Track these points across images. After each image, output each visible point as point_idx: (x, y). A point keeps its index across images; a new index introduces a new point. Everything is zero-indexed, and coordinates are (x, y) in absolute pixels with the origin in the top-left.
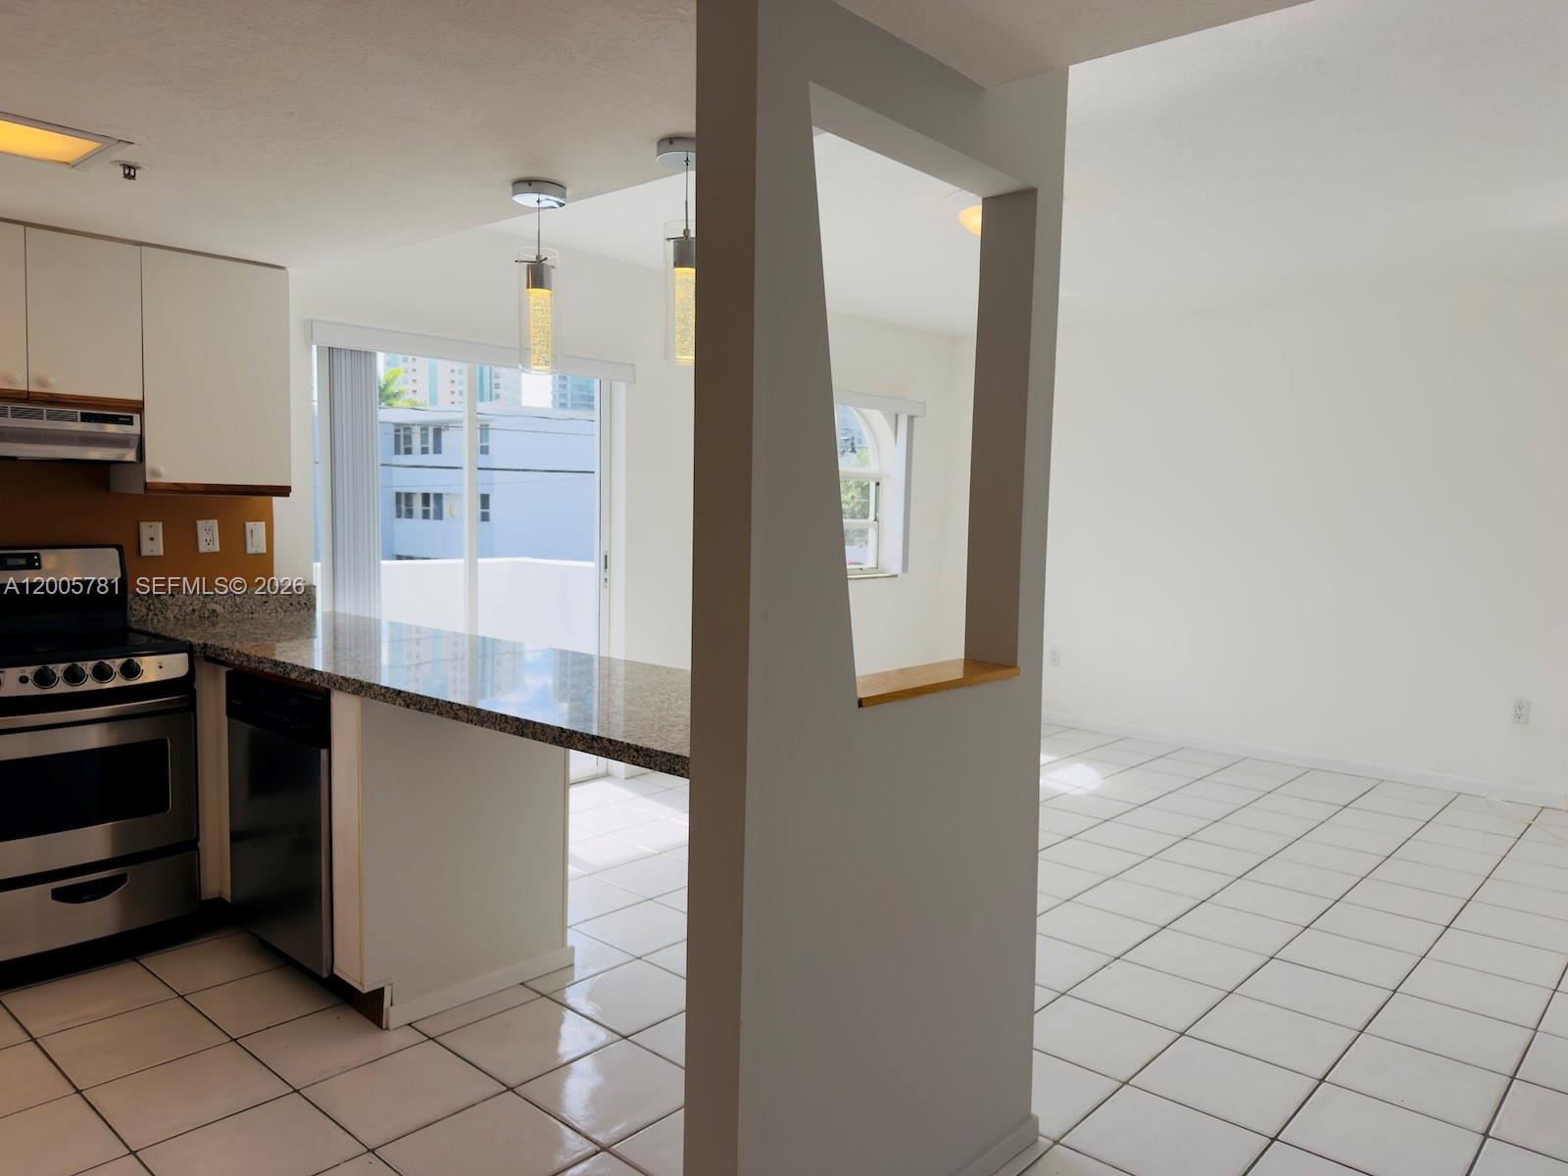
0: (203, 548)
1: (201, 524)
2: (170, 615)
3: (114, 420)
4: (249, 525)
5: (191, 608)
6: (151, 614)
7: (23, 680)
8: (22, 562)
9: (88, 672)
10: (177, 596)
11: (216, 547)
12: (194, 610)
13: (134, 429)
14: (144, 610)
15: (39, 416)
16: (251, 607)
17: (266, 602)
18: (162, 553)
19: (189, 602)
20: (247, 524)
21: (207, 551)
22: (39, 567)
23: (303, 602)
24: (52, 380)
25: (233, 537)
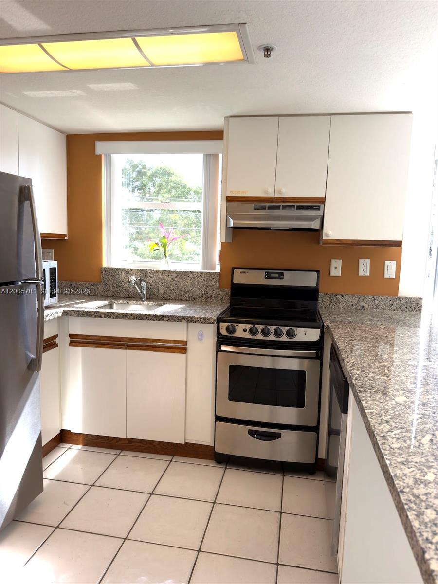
0: (361, 274)
1: (361, 262)
2: (341, 306)
3: (311, 208)
4: (387, 263)
5: (351, 304)
6: (332, 304)
7: (245, 330)
8: (277, 275)
9: (272, 331)
10: (345, 297)
11: (368, 274)
12: (353, 305)
13: (320, 213)
14: (329, 302)
15: (278, 208)
16: (383, 307)
17: (392, 305)
18: (340, 275)
19: (351, 300)
20: (386, 262)
21: (363, 275)
22: (283, 279)
23: (413, 307)
24: (284, 190)
25: (378, 269)
